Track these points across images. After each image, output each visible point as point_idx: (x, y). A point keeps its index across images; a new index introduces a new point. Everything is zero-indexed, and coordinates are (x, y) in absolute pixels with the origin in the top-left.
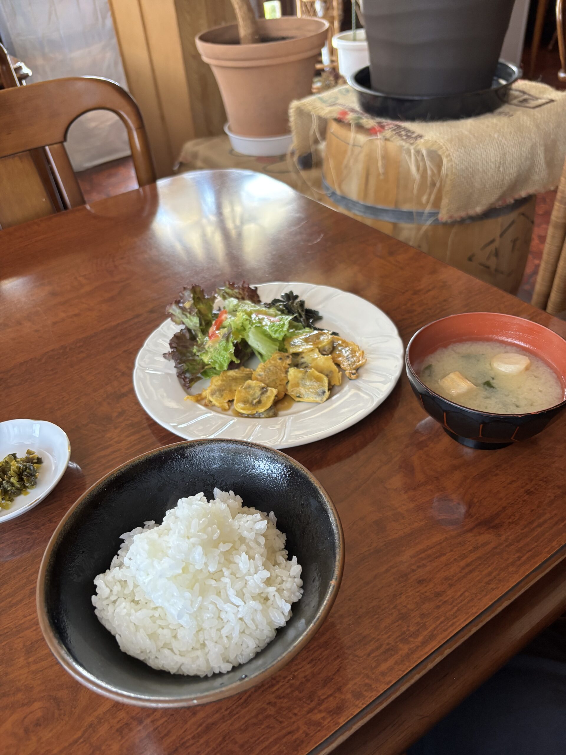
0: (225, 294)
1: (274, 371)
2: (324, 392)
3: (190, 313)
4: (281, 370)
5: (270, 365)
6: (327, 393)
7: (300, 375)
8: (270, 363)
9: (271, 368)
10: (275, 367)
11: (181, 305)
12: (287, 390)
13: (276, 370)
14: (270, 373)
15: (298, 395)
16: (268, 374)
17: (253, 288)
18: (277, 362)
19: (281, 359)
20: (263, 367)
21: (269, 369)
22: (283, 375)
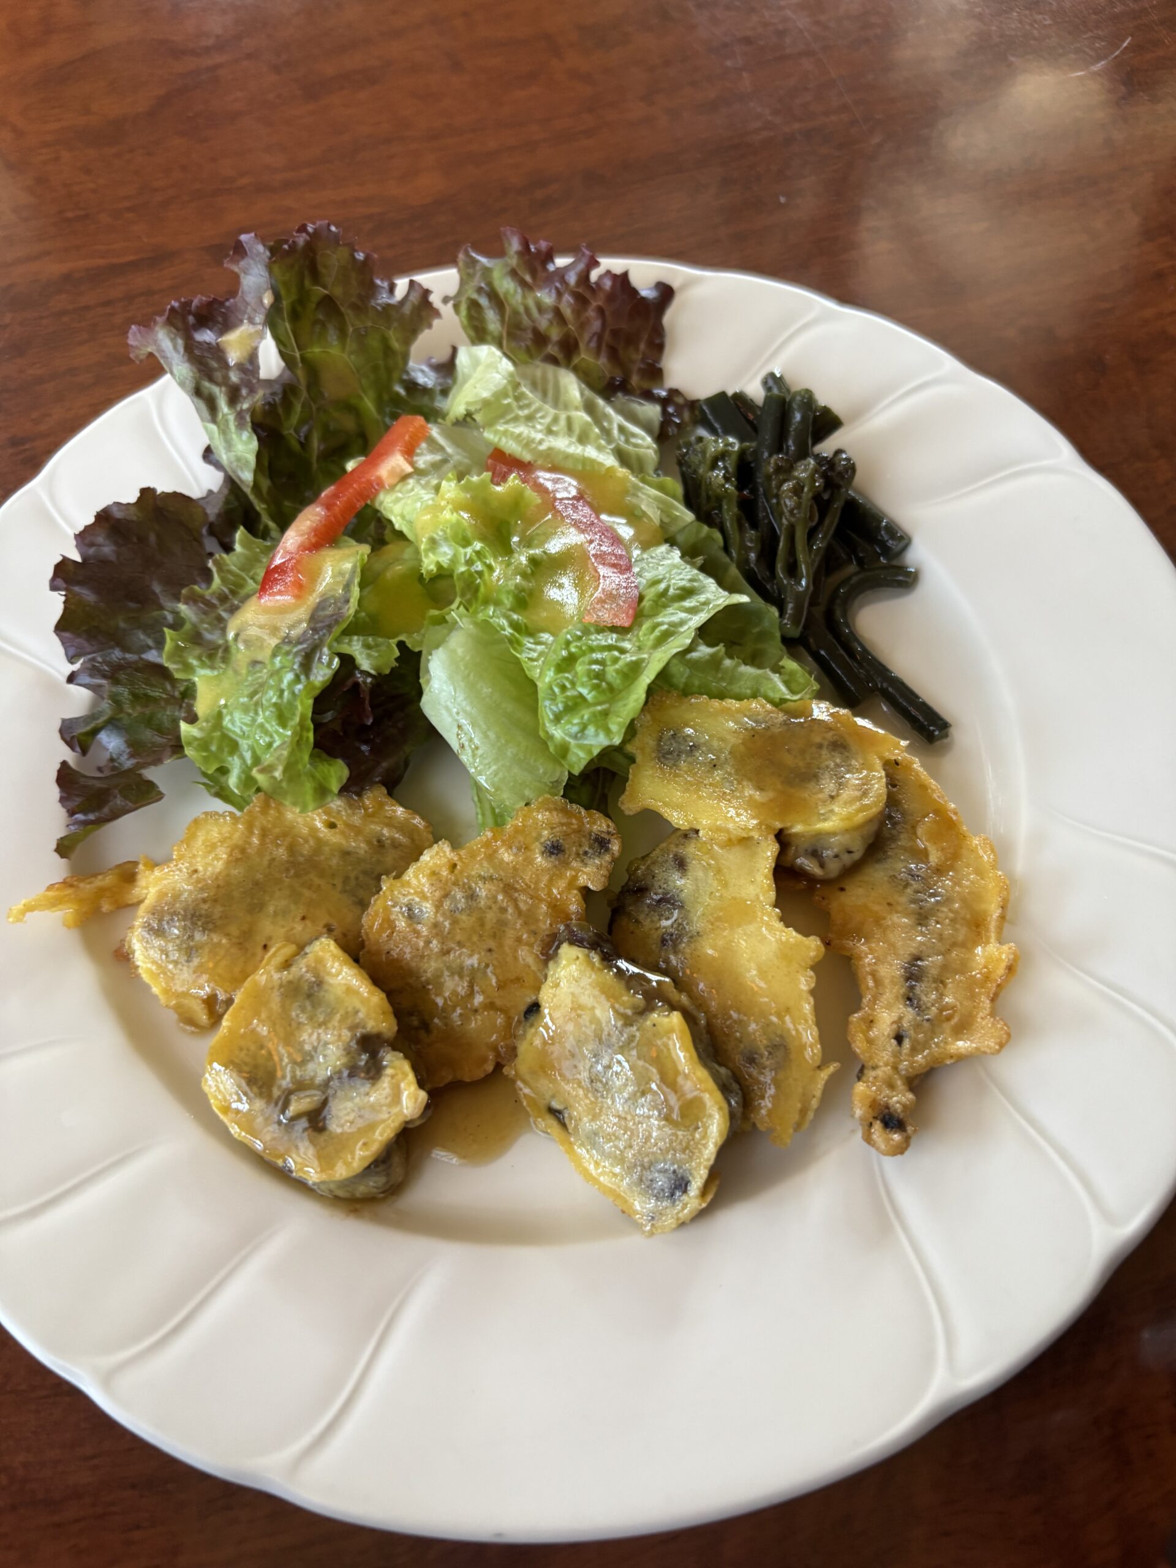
0: (484, 301)
1: (491, 917)
2: (681, 1184)
3: (234, 398)
4: (528, 918)
5: (485, 869)
6: (692, 1200)
7: (606, 1014)
8: (491, 857)
9: (483, 891)
10: (509, 889)
11: (206, 336)
12: (513, 1052)
13: (503, 910)
14: (465, 920)
15: (556, 1105)
16: (455, 922)
17: (647, 292)
18: (530, 861)
19: (554, 849)
20: (445, 873)
21: (472, 896)
22: (527, 956)
